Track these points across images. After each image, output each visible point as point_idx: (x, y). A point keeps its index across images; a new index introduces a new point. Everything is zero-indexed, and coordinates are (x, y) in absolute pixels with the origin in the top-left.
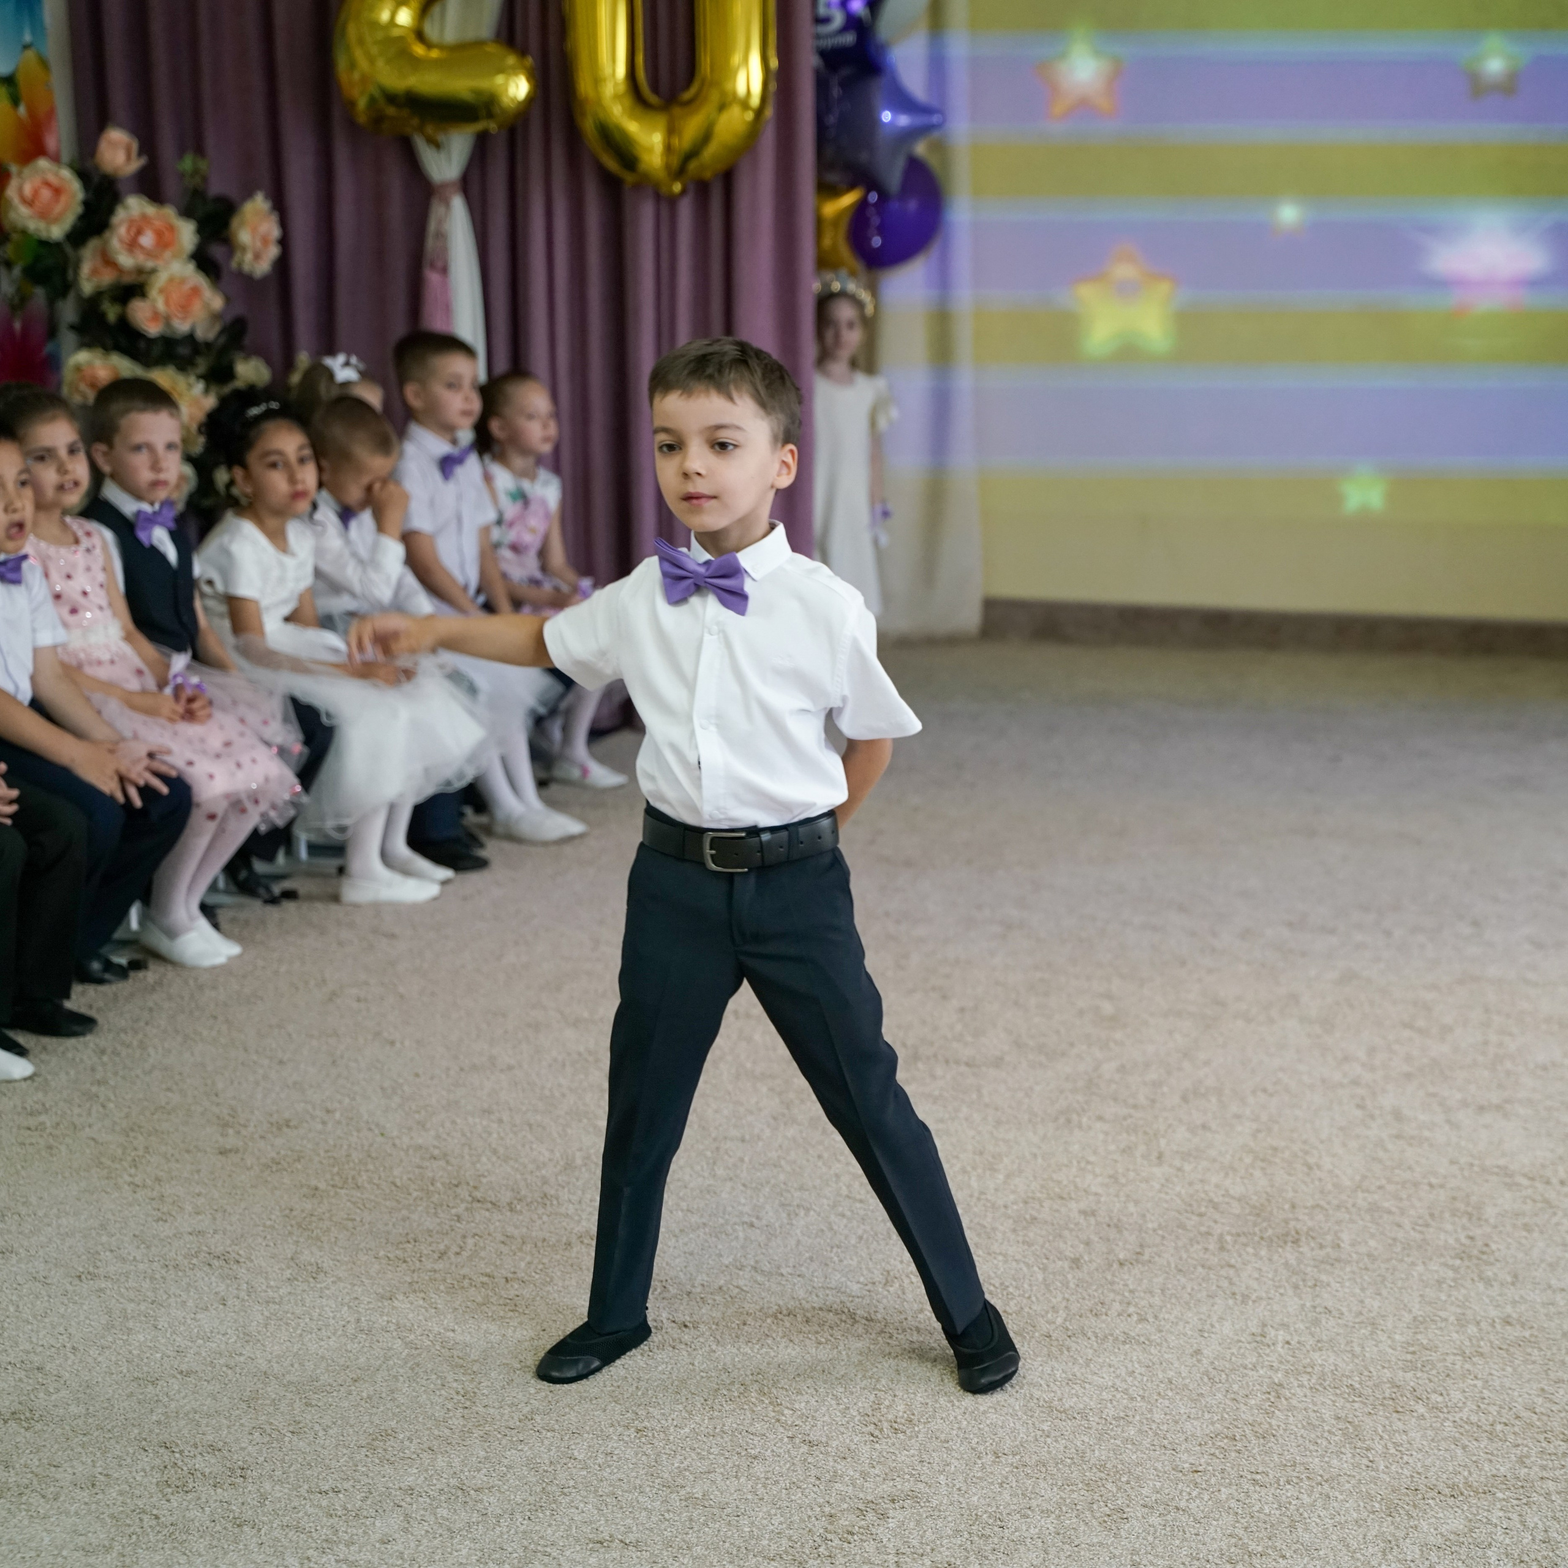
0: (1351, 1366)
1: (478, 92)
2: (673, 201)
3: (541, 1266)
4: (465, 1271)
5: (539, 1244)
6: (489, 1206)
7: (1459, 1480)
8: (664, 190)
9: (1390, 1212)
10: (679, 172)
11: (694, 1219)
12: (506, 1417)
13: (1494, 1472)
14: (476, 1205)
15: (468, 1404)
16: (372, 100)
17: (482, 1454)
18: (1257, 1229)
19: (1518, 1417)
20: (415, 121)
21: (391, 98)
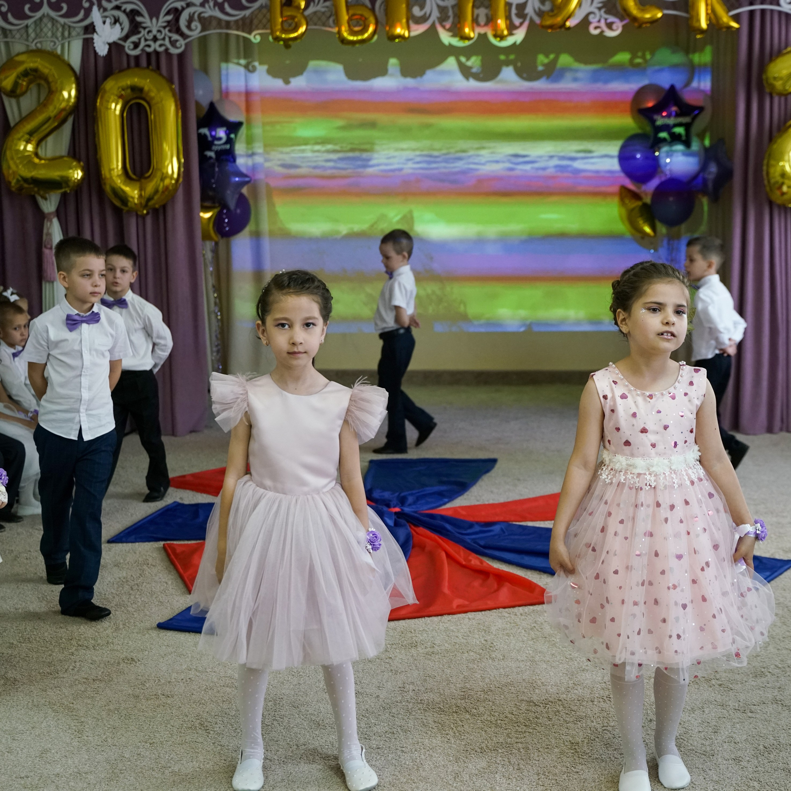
0: (440, 699)
1: (62, 177)
2: (144, 217)
3: (107, 673)
4: (76, 677)
5: (107, 664)
6: (85, 648)
7: (483, 745)
8: (139, 213)
9: (453, 631)
10: (146, 206)
11: (170, 649)
12: (96, 741)
13: (498, 741)
14: (79, 648)
15: (80, 736)
16: (18, 181)
17: (87, 757)
18: (400, 642)
19: (506, 717)
20: (36, 189)
21: (25, 180)
